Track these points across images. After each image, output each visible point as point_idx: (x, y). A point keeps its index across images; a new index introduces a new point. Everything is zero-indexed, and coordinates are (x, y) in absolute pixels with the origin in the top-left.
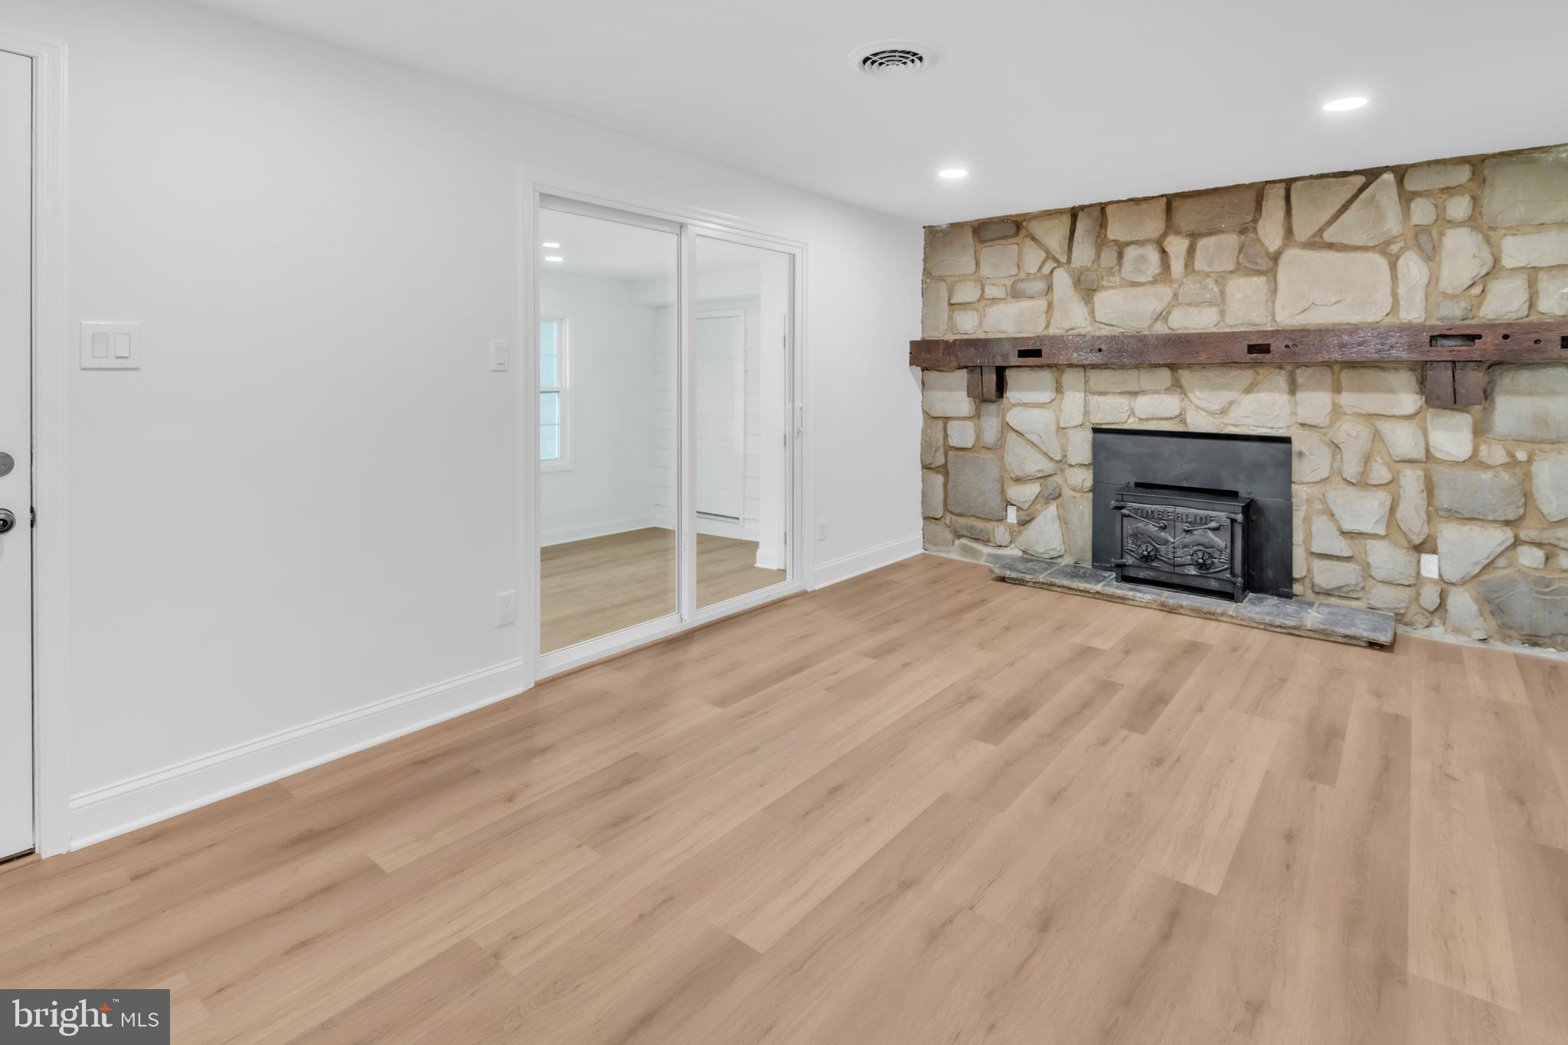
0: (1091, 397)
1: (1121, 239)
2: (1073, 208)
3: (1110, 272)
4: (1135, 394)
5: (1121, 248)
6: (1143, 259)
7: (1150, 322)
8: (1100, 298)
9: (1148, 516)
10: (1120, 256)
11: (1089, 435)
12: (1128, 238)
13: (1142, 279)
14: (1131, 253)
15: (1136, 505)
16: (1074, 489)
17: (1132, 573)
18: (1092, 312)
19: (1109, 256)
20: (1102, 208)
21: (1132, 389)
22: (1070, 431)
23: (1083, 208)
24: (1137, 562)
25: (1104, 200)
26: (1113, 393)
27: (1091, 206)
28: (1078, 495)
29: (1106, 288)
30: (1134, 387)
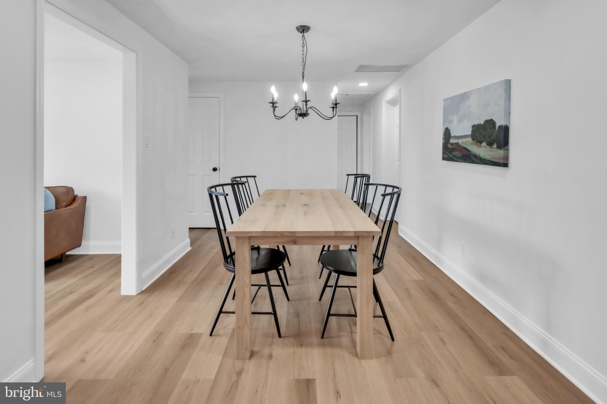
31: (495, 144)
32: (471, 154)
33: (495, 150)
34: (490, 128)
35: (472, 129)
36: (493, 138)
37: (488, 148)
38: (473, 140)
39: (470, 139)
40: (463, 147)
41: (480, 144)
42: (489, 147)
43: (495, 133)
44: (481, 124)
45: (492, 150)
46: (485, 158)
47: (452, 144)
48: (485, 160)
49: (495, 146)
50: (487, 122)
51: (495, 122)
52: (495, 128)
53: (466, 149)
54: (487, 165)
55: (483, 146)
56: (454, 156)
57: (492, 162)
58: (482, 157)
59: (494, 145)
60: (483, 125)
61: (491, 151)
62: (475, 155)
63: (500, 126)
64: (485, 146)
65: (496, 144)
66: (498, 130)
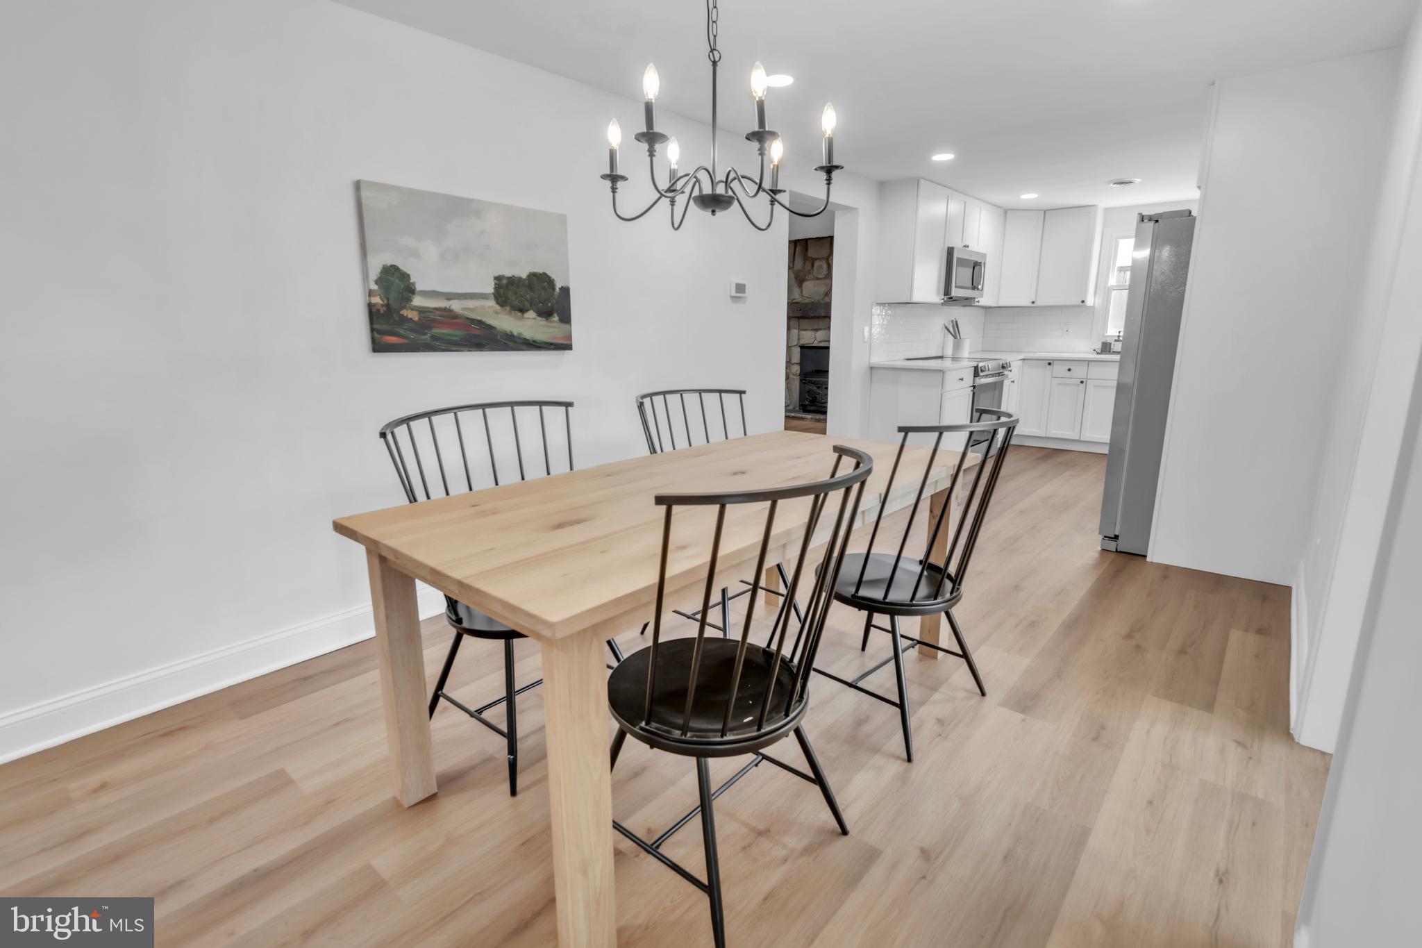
0: (803, 332)
1: (814, 257)
2: (795, 240)
3: (809, 273)
4: (817, 330)
5: (813, 260)
6: (820, 267)
7: (823, 297)
8: (805, 284)
9: (813, 383)
10: (813, 265)
11: (799, 349)
12: (816, 257)
13: (821, 276)
14: (817, 264)
15: (809, 379)
16: (794, 375)
17: (808, 408)
18: (802, 292)
19: (808, 264)
20: (806, 240)
21: (815, 328)
22: (793, 348)
23: (799, 240)
24: (809, 403)
25: (807, 238)
26: (809, 330)
27: (802, 240)
28: (795, 377)
29: (808, 280)
30: (816, 327)
31: (556, 315)
32: (498, 332)
33: (556, 325)
34: (544, 288)
35: (496, 284)
36: (550, 304)
37: (541, 321)
38: (502, 306)
39: (491, 303)
40: (467, 318)
41: (520, 314)
42: (544, 319)
43: (554, 298)
44: (520, 279)
45: (549, 324)
46: (535, 339)
47: (421, 310)
48: (534, 341)
49: (556, 318)
50: (533, 276)
51: (554, 280)
52: (554, 289)
53: (480, 322)
54: (540, 350)
55: (529, 318)
56: (434, 338)
57: (552, 344)
58: (528, 338)
59: (554, 317)
60: (525, 279)
61: (549, 327)
62: (509, 333)
63: (562, 287)
64: (534, 319)
65: (558, 315)
66: (560, 294)
